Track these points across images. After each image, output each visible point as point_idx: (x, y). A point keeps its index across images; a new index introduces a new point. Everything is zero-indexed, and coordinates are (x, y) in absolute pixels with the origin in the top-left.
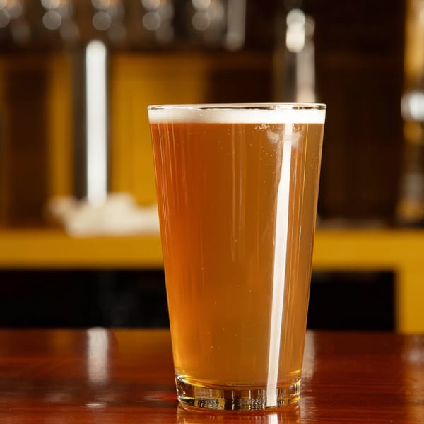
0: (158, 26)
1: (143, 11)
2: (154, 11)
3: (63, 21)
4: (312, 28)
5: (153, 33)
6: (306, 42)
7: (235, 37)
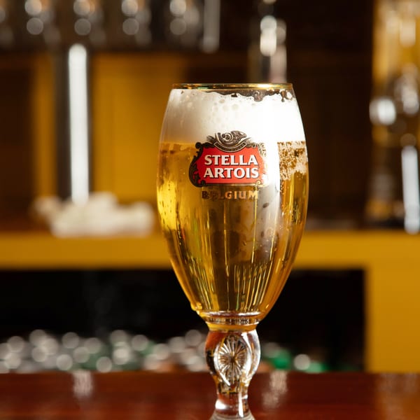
0: (136, 31)
1: (123, 17)
2: (133, 17)
3: (45, 26)
4: (283, 32)
5: (133, 37)
6: (278, 45)
7: (211, 40)
